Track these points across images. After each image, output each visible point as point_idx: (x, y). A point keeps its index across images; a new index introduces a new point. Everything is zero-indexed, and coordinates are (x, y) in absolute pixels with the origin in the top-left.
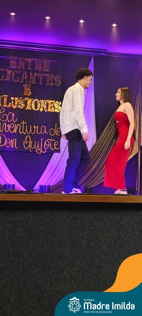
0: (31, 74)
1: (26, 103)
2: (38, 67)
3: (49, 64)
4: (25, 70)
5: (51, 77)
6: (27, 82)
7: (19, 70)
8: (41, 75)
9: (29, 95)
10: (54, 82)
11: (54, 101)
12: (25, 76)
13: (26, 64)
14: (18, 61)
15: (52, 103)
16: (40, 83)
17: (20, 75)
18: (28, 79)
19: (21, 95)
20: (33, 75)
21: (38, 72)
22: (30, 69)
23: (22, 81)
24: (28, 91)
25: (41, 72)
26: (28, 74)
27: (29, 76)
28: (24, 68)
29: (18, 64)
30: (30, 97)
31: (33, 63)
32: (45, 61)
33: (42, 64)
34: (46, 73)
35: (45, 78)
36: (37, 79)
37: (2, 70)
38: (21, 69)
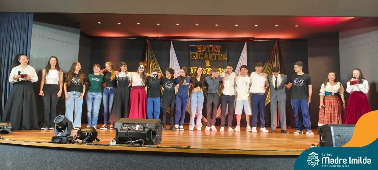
0: (210, 54)
1: (207, 70)
2: (214, 50)
3: (220, 48)
4: (206, 53)
5: (221, 55)
6: (207, 58)
7: (202, 52)
8: (215, 55)
9: (208, 66)
10: (223, 58)
11: (223, 69)
12: (206, 55)
13: (207, 49)
14: (202, 47)
15: (222, 70)
16: (215, 59)
17: (203, 55)
18: (208, 57)
19: (204, 66)
20: (211, 55)
21: (213, 53)
22: (209, 51)
23: (205, 59)
24: (208, 63)
25: (215, 53)
26: (208, 54)
27: (208, 56)
28: (205, 51)
29: (202, 49)
30: (209, 67)
31: (211, 48)
32: (217, 47)
33: (216, 48)
34: (218, 53)
35: (217, 56)
36: (213, 57)
37: (193, 53)
38: (204, 52)
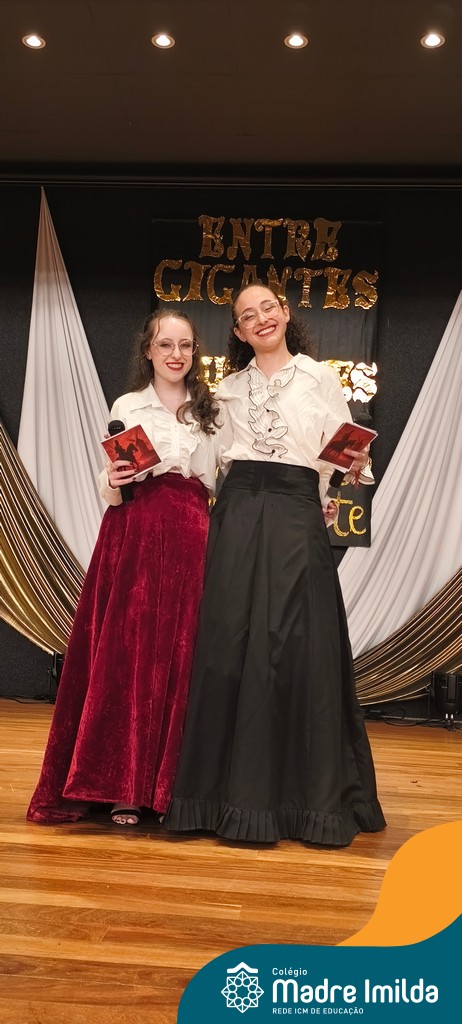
0: (273, 269)
2: (296, 246)
3: (334, 234)
5: (341, 278)
7: (231, 263)
8: (307, 278)
10: (353, 294)
11: (350, 364)
13: (257, 239)
14: (227, 232)
15: (343, 370)
16: (305, 302)
20: (280, 276)
21: (296, 263)
22: (268, 254)
25: (308, 264)
28: (247, 253)
29: (227, 242)
31: (280, 234)
32: (321, 224)
33: (313, 237)
34: (322, 265)
37: (175, 264)
38: (240, 260)
